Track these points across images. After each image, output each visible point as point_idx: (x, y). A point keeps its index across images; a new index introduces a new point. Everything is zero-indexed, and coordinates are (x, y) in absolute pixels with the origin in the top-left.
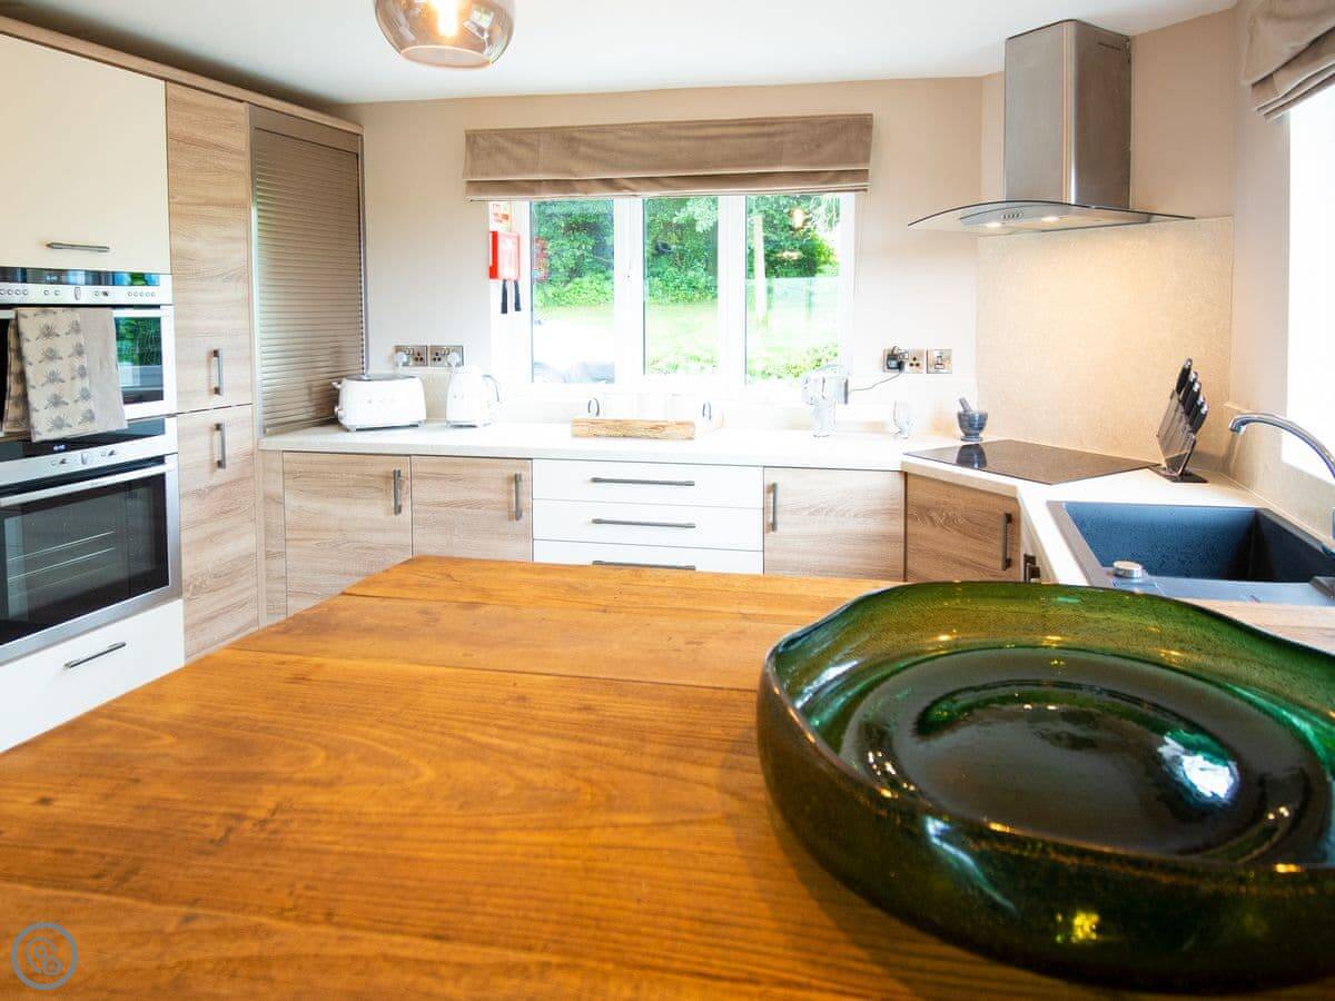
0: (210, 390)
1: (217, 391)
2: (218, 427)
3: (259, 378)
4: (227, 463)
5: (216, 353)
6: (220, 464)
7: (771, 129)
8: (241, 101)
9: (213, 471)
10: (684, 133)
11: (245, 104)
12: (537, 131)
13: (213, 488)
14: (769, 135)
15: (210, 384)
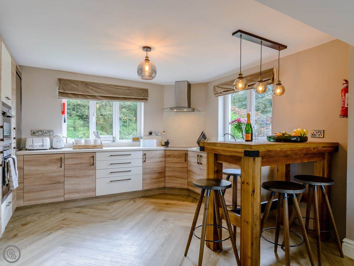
5: (15, 128)
12: (77, 81)
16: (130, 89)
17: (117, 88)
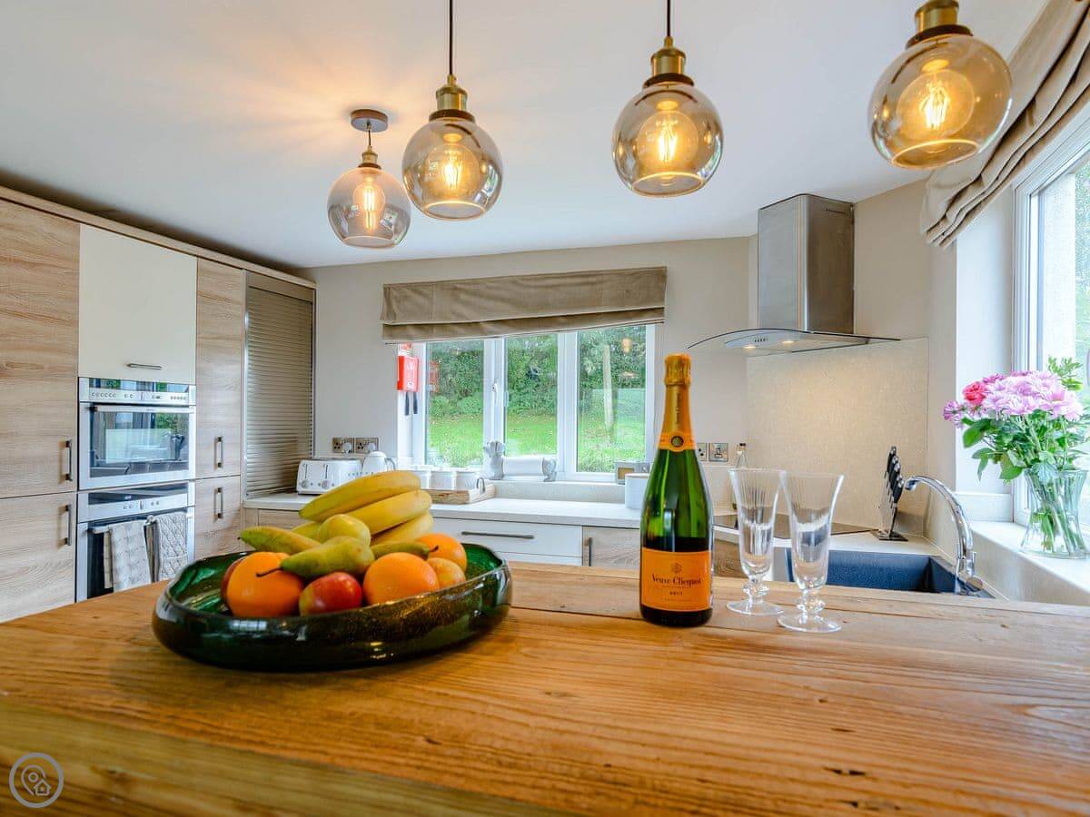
0: (215, 464)
1: (219, 465)
2: (219, 490)
3: (245, 458)
4: (224, 515)
5: (220, 439)
6: (220, 516)
7: (593, 279)
8: (241, 269)
9: (215, 520)
10: (533, 283)
11: (244, 271)
12: (431, 284)
13: (215, 532)
14: (592, 284)
15: (215, 461)
16: (590, 279)
17: (547, 287)
